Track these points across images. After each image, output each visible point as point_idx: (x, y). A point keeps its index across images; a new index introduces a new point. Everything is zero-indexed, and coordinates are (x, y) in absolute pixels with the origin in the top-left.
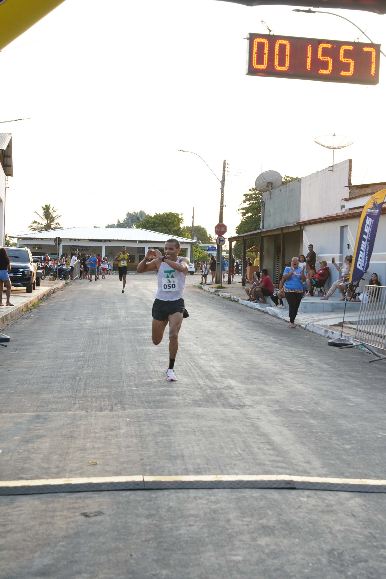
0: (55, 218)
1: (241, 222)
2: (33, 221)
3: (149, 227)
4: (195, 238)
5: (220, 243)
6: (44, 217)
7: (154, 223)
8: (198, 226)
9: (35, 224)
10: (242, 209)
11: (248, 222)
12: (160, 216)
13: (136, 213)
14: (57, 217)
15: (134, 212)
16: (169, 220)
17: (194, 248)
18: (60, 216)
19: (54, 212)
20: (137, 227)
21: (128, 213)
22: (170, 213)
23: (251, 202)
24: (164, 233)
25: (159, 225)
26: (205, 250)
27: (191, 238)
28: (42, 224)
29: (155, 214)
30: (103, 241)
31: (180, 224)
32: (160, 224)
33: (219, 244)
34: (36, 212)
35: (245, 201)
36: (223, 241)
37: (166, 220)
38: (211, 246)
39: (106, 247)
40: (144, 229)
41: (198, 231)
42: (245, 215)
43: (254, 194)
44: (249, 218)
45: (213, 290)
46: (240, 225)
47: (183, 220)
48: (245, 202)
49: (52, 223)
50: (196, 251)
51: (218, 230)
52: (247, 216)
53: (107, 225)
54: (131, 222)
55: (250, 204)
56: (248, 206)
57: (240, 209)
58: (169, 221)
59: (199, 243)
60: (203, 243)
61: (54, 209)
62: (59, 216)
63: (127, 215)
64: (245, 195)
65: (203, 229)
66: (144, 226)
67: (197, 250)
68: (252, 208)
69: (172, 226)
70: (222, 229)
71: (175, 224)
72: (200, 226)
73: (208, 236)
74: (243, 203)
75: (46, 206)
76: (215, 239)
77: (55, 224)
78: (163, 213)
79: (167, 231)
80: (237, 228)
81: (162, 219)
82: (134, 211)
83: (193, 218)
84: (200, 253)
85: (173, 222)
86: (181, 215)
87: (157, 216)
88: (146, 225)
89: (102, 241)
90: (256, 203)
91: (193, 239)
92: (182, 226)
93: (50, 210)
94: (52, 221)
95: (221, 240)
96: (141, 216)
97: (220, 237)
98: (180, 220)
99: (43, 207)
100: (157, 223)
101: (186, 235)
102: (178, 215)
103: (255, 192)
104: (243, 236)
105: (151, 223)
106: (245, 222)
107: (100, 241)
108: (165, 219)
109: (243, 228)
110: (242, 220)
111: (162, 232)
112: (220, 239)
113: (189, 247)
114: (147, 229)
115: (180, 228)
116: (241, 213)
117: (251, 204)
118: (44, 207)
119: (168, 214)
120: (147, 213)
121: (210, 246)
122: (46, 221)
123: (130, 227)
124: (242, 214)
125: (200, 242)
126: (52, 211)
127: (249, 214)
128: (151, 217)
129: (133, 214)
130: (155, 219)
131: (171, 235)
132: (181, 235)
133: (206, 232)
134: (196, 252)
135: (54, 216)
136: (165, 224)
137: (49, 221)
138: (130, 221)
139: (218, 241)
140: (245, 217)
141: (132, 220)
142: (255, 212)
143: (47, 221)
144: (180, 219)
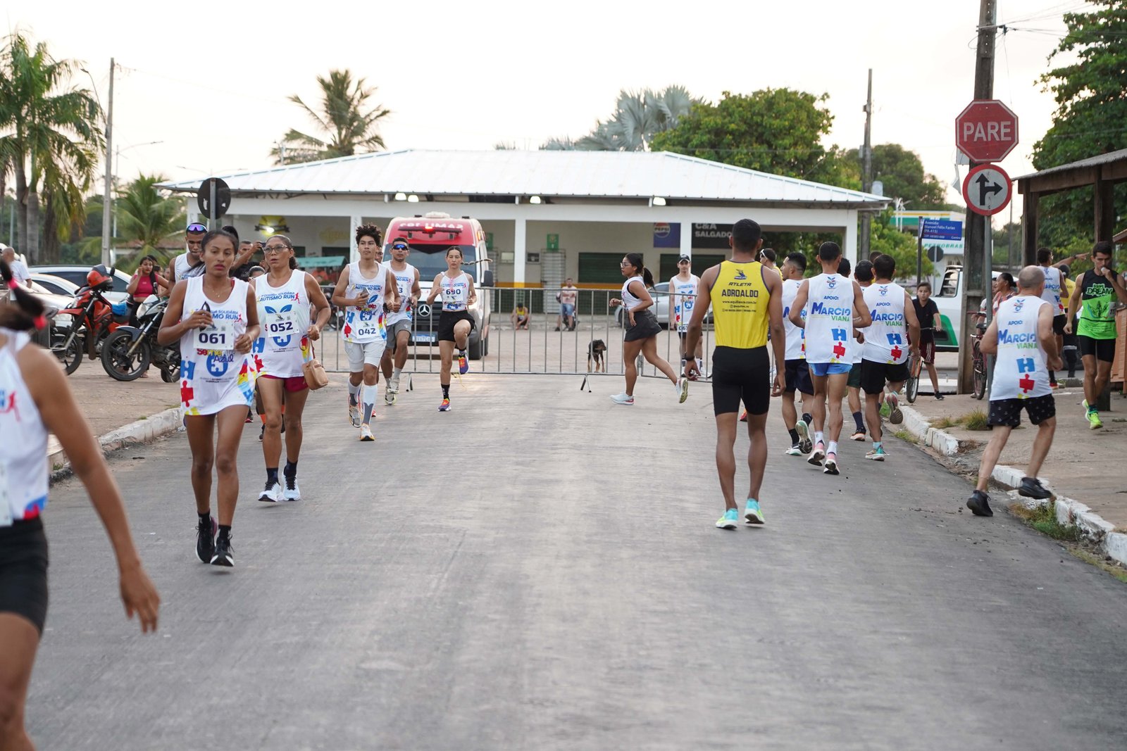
0: (368, 120)
1: (1052, 125)
2: (288, 132)
3: (702, 145)
4: (878, 186)
5: (982, 203)
6: (324, 117)
7: (719, 132)
8: (891, 146)
9: (296, 144)
10: (1057, 74)
11: (1080, 123)
12: (740, 105)
13: (655, 93)
14: (372, 117)
15: (646, 93)
16: (777, 117)
17: (874, 225)
18: (384, 113)
19: (363, 96)
20: (656, 148)
21: (624, 95)
22: (783, 92)
23: (1092, 45)
24: (755, 169)
25: (738, 137)
26: (914, 232)
27: (860, 186)
28: (319, 143)
29: (723, 98)
30: (517, 200)
31: (820, 133)
32: (743, 134)
33: (977, 204)
34: (297, 100)
35: (1067, 45)
36: (997, 189)
37: (766, 121)
38: (938, 218)
39: (529, 223)
40: (682, 153)
41: (889, 164)
42: (1069, 98)
43: (1101, 15)
44: (1085, 109)
45: (949, 442)
46: (1050, 134)
47: (828, 119)
48: (1070, 48)
49: (355, 140)
50: (881, 236)
51: (971, 137)
52: (1076, 99)
53: (544, 141)
54: (636, 129)
55: (1087, 53)
56: (1080, 61)
57: (1052, 74)
58: (776, 123)
59: (892, 205)
60: (908, 208)
61: (364, 88)
62: (380, 112)
63: (619, 103)
64: (1068, 18)
65: (910, 156)
66: (680, 143)
67: (886, 231)
68: (1096, 69)
69: (787, 141)
70: (995, 131)
71: (798, 133)
72: (898, 146)
73: (927, 181)
74: (1062, 49)
75: (335, 76)
76: (956, 186)
77: (368, 141)
78: (755, 94)
79: (767, 161)
80: (1037, 146)
81: (749, 115)
82: (644, 88)
83: (867, 109)
84: (896, 244)
85: (792, 127)
86: (823, 99)
87: (731, 105)
88: (688, 140)
89: (514, 202)
90: (1111, 50)
91: (869, 192)
92: (825, 141)
93: (350, 92)
94: (359, 131)
95: (991, 184)
96: (673, 108)
97: (985, 172)
98: (818, 121)
99: (322, 82)
100: (732, 133)
101: (843, 177)
102: (812, 100)
103: (1107, 7)
104: (1099, 167)
105: (709, 132)
106: (1068, 122)
107: (508, 199)
108: (762, 116)
109: (1060, 148)
110: (1058, 114)
111: (748, 165)
112: (982, 180)
113: (850, 222)
114: (692, 154)
115: (820, 150)
116: (1054, 89)
117: (1093, 54)
118: (328, 79)
119: (773, 97)
120: (694, 95)
121: (935, 216)
122: (334, 130)
123: (629, 148)
124: (1056, 94)
125: (898, 202)
126: (358, 95)
127: (1086, 93)
128: (707, 110)
129: (642, 100)
130: (724, 118)
131: (783, 174)
132: (821, 178)
133: (919, 169)
134: (883, 241)
135: (363, 111)
136: (761, 135)
137: (344, 132)
138: (630, 125)
139: (975, 188)
140: (1068, 103)
141: (638, 121)
142: (1108, 85)
143: (340, 129)
144: (819, 114)
